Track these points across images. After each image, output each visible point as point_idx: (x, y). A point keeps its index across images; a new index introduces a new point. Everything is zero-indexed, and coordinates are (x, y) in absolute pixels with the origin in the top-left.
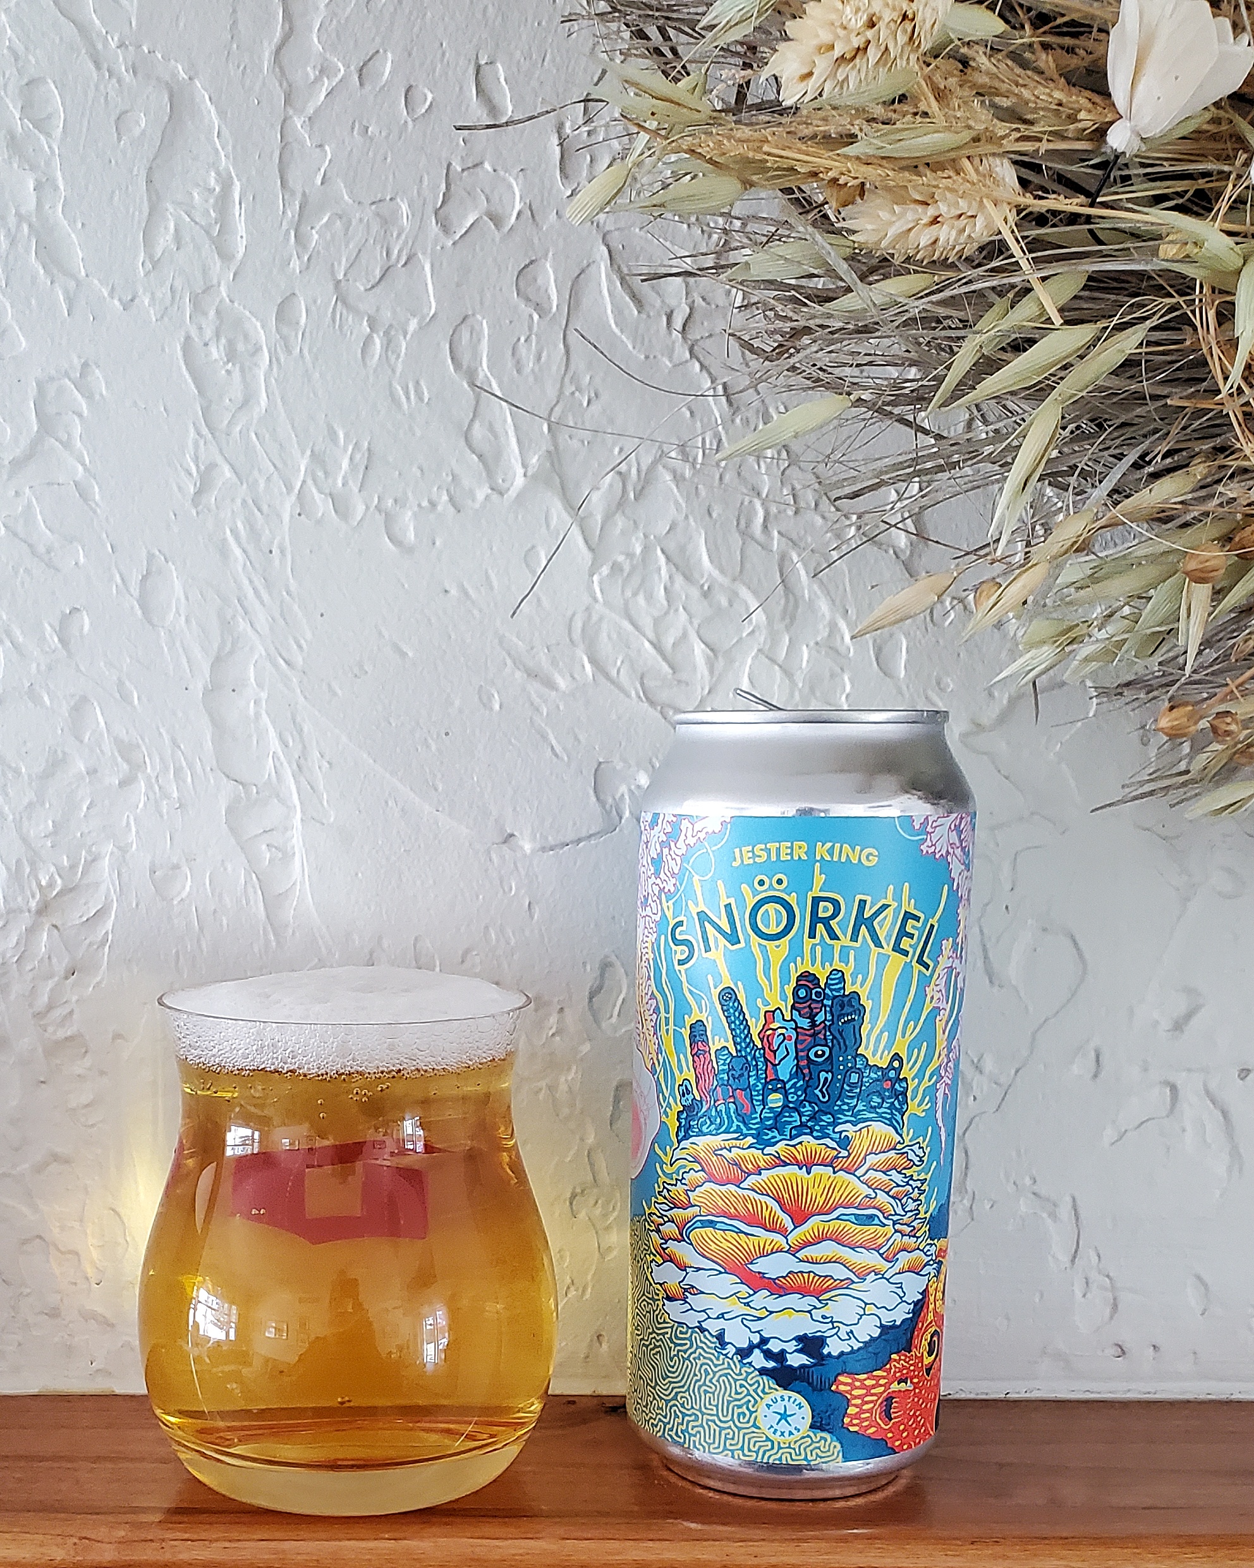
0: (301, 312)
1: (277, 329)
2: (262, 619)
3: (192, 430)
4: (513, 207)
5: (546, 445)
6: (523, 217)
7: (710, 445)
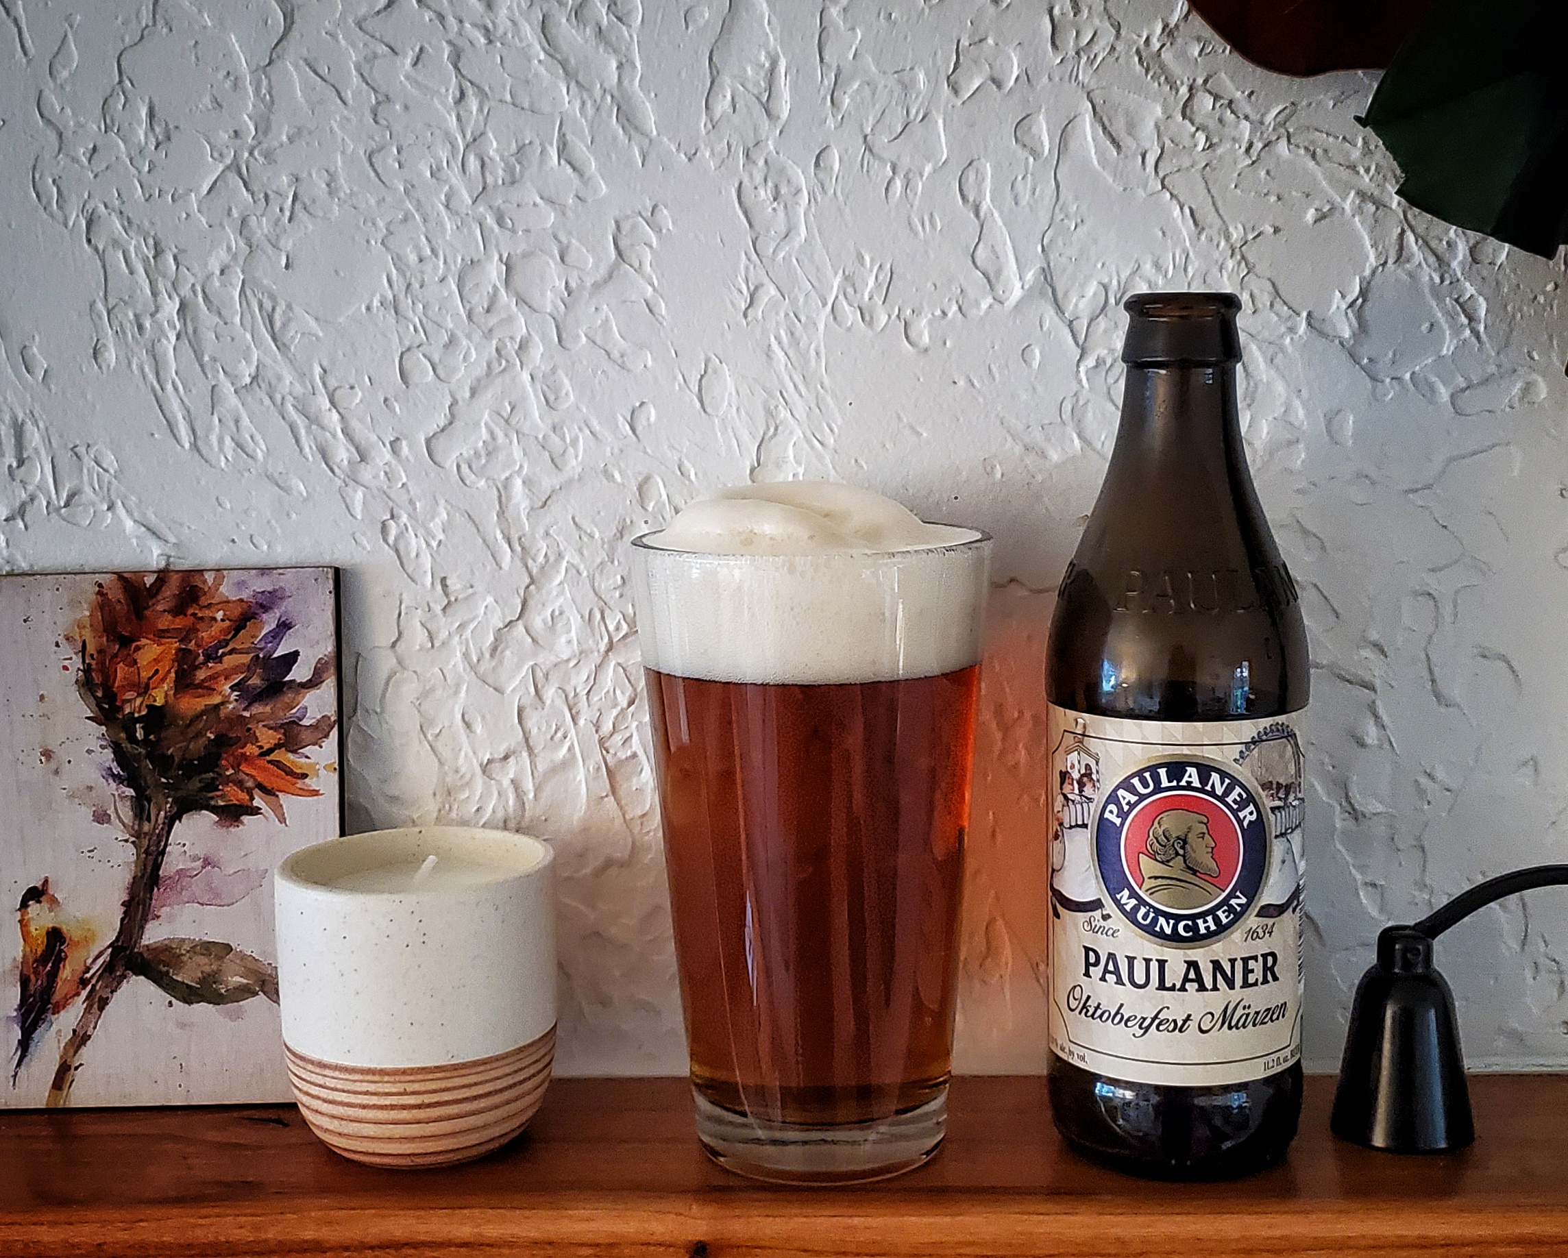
0: (834, 159)
1: (815, 175)
2: (800, 409)
3: (743, 256)
4: (1012, 72)
5: (1039, 263)
6: (1021, 80)
7: (1179, 259)
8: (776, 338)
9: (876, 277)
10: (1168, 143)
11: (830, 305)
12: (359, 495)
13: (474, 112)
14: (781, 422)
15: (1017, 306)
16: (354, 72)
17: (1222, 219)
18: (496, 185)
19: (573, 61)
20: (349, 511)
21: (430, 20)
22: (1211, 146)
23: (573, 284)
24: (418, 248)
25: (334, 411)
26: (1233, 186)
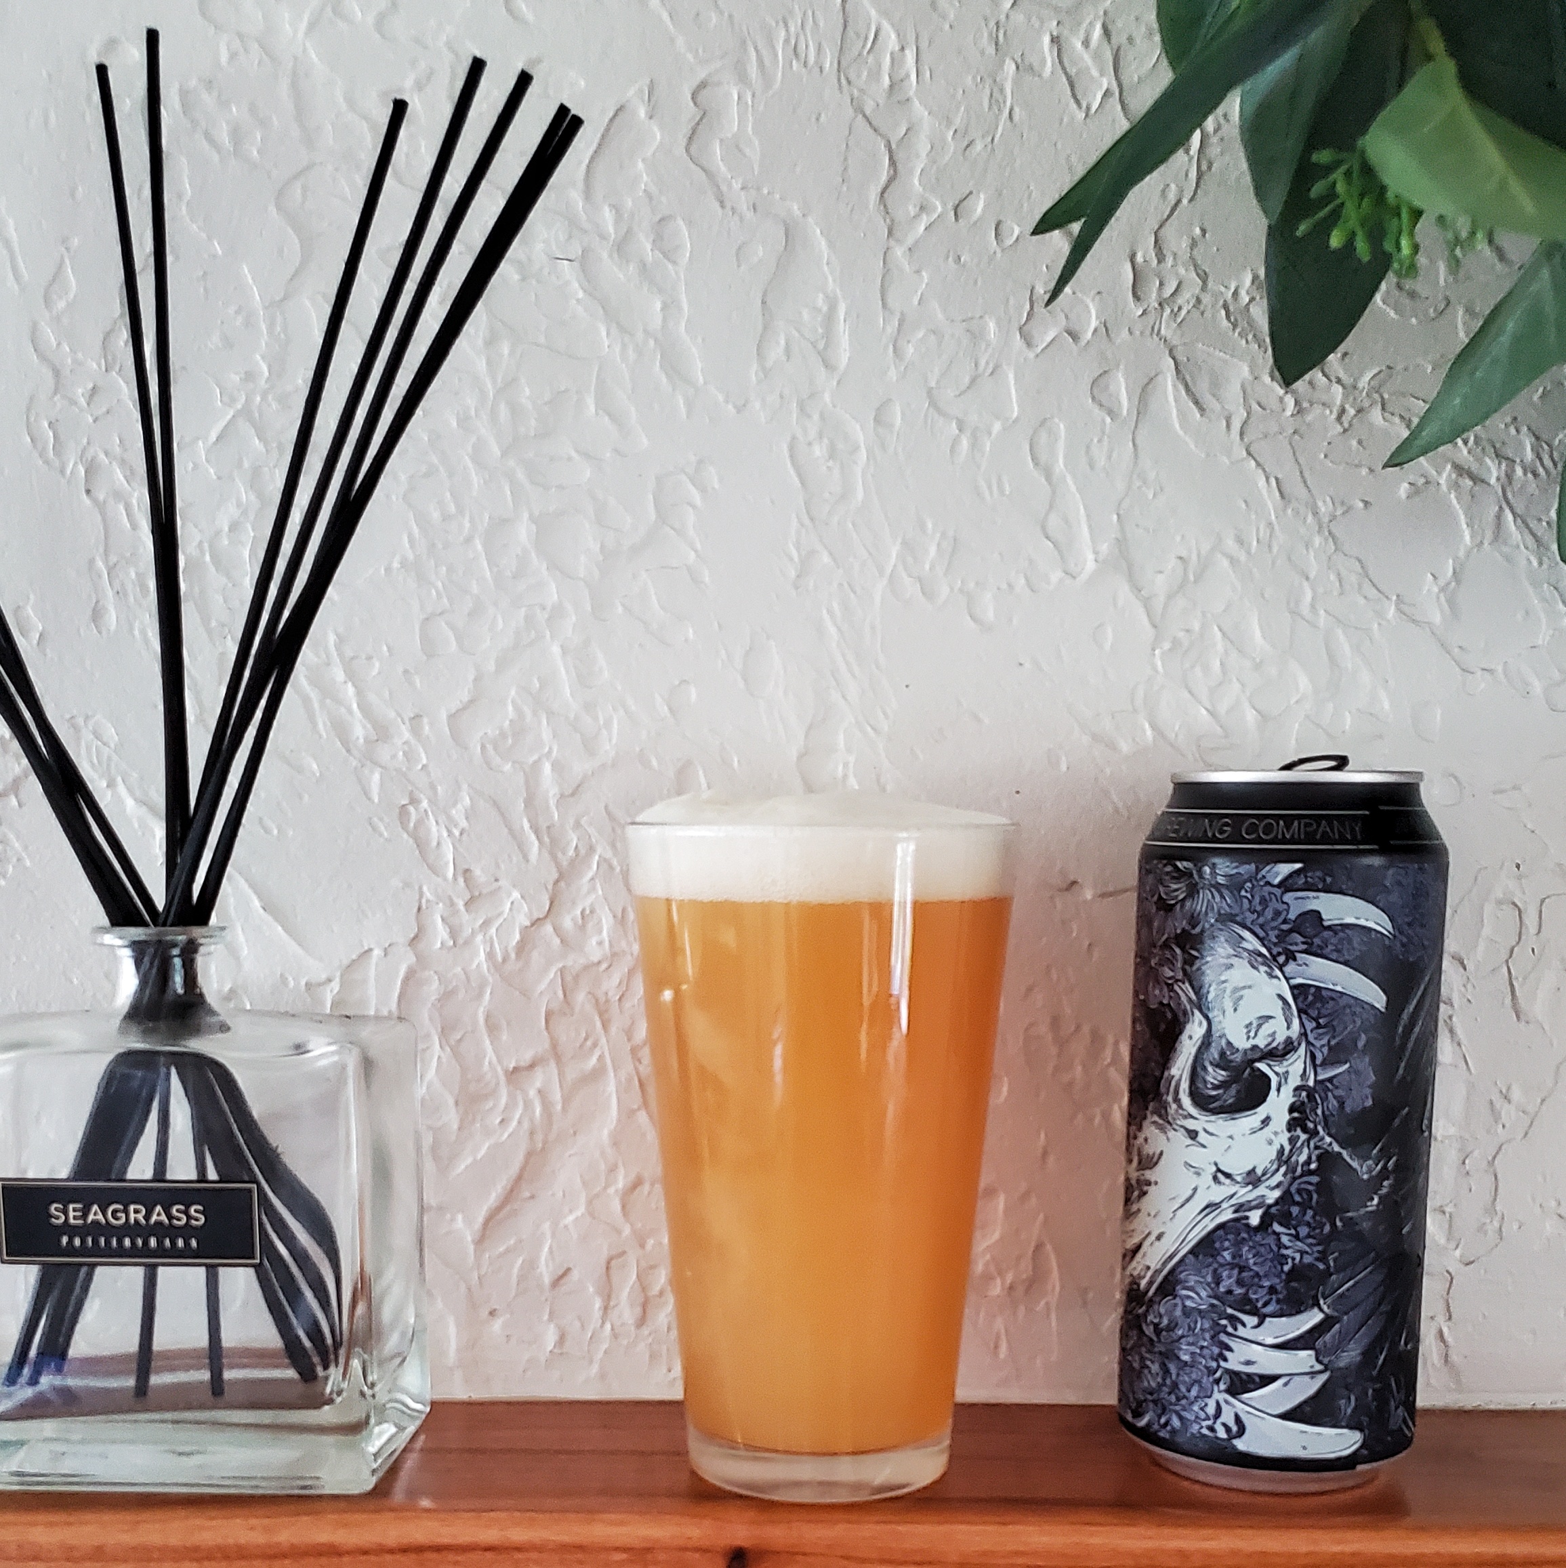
0: (897, 415)
1: (875, 431)
2: (853, 690)
3: (795, 519)
4: (1090, 323)
5: (1115, 534)
6: (1099, 333)
7: (1264, 534)
8: (829, 612)
9: (939, 545)
10: (1255, 407)
11: (888, 575)
12: (376, 777)
13: (506, 356)
14: (832, 705)
15: (1091, 580)
17: (1309, 490)
18: (528, 435)
19: (614, 301)
20: (365, 793)
22: (1299, 411)
23: (608, 546)
24: (442, 506)
25: (350, 684)
26: (1323, 456)
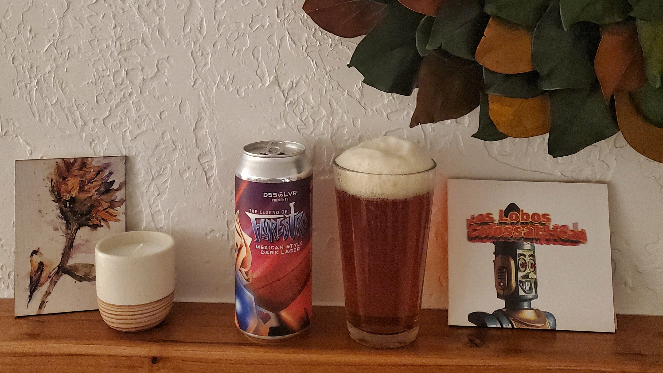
1: (213, 49)
2: (208, 113)
7: (313, 75)
8: (201, 93)
9: (229, 78)
10: (309, 44)
11: (216, 85)
12: (84, 134)
13: (119, 31)
14: (202, 117)
15: (268, 86)
16: (86, 20)
17: (324, 64)
18: (124, 50)
19: (146, 17)
20: (81, 139)
21: (108, 6)
22: (320, 45)
23: (145, 77)
24: (102, 68)
25: (78, 111)
26: (327, 56)
